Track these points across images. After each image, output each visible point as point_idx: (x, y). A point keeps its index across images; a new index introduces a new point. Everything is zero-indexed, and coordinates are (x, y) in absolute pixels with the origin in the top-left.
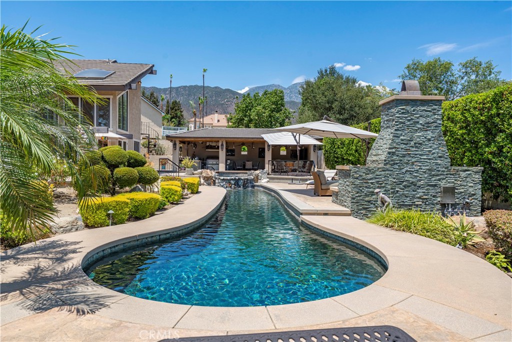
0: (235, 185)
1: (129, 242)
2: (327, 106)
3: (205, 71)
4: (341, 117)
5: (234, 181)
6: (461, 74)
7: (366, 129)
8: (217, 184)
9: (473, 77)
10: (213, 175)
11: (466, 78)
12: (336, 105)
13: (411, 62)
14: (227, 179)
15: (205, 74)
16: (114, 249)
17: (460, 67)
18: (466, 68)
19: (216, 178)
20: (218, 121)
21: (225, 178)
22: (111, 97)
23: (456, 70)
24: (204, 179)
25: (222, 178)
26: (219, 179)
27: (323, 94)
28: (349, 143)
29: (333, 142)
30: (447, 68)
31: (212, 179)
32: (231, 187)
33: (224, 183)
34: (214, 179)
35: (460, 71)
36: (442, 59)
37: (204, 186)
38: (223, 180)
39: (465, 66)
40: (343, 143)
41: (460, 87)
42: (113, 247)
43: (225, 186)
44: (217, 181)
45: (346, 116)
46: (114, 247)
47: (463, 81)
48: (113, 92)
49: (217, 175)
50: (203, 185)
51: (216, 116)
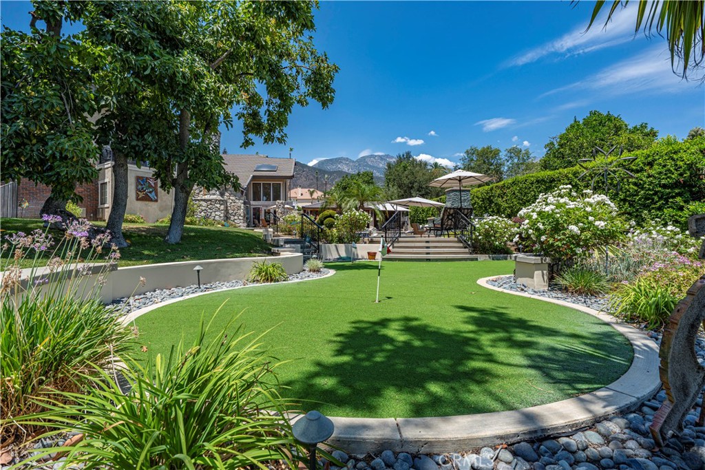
2: (410, 185)
3: (291, 150)
4: (420, 193)
6: (506, 158)
7: (438, 201)
9: (516, 161)
11: (510, 161)
12: (416, 185)
13: (469, 148)
15: (291, 152)
17: (506, 152)
18: (511, 153)
20: (302, 194)
22: (281, 183)
23: (503, 155)
27: (407, 177)
28: (427, 211)
29: (416, 210)
30: (497, 153)
35: (506, 155)
36: (492, 147)
39: (510, 151)
40: (423, 211)
41: (506, 168)
45: (423, 192)
47: (508, 163)
51: (299, 190)
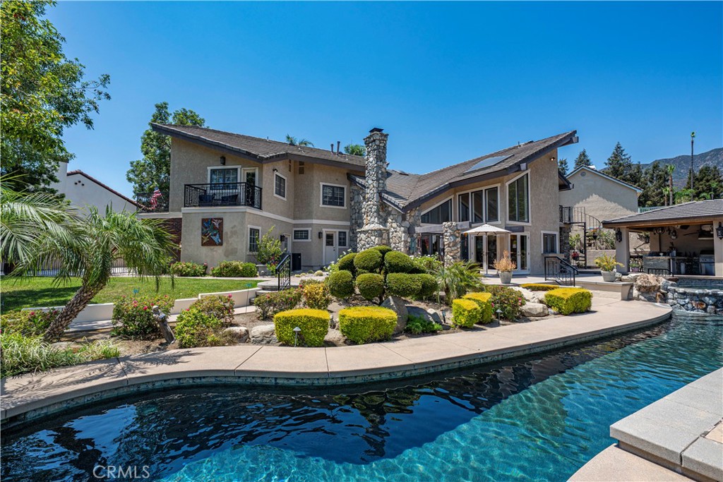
0: (717, 307)
1: (225, 377)
5: (715, 300)
8: (670, 301)
10: (661, 284)
14: (694, 294)
16: (199, 380)
19: (668, 290)
21: (688, 290)
24: (639, 290)
25: (681, 290)
26: (675, 291)
31: (658, 290)
32: (705, 310)
33: (687, 300)
34: (663, 291)
37: (641, 302)
38: (684, 294)
42: (197, 378)
43: (689, 306)
44: (670, 295)
46: (200, 378)
48: (501, 178)
49: (672, 285)
50: (638, 299)
